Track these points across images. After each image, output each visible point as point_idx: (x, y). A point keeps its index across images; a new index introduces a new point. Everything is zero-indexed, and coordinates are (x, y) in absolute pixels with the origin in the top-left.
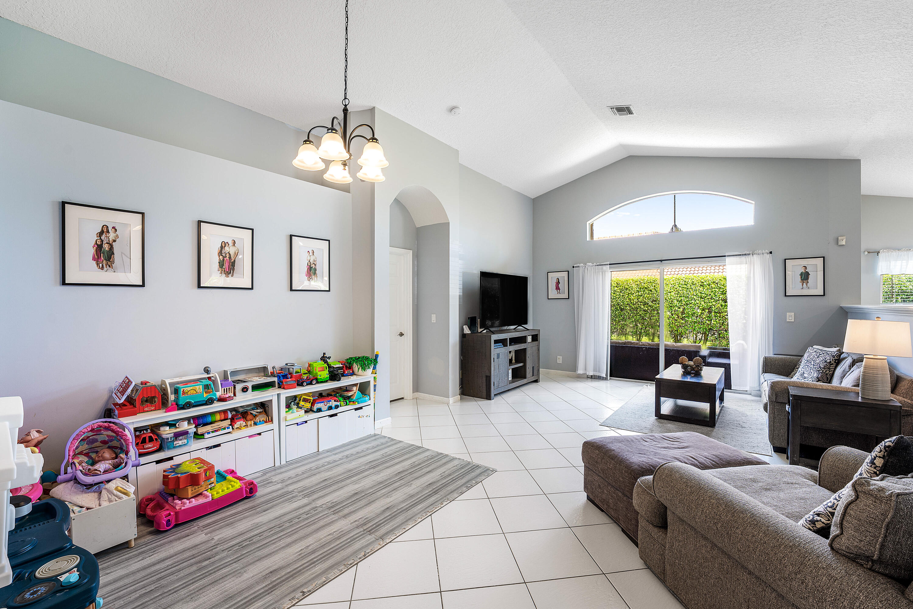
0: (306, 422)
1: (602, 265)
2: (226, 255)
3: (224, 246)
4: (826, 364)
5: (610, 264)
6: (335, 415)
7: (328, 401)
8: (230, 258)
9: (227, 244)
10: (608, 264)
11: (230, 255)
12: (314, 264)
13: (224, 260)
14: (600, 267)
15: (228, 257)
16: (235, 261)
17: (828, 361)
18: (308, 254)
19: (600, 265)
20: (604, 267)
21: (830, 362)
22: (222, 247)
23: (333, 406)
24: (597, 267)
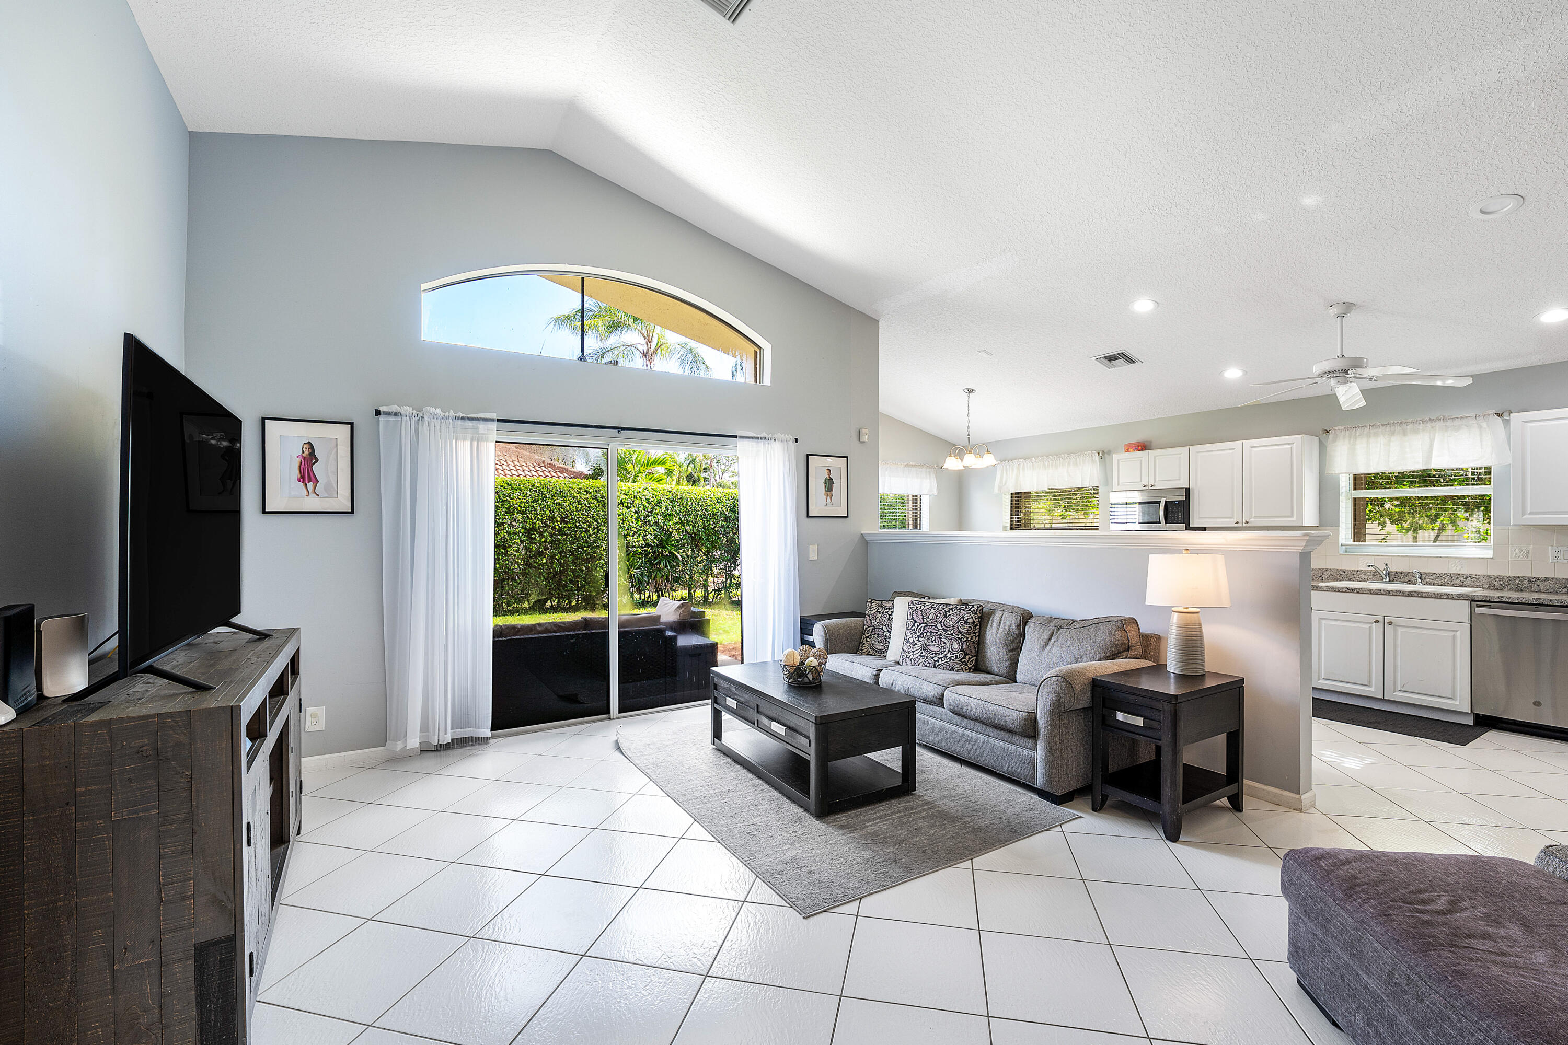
1: (478, 419)
4: (969, 627)
5: (499, 420)
10: (492, 420)
14: (469, 424)
17: (970, 621)
19: (469, 419)
20: (482, 426)
21: (974, 622)
24: (460, 422)
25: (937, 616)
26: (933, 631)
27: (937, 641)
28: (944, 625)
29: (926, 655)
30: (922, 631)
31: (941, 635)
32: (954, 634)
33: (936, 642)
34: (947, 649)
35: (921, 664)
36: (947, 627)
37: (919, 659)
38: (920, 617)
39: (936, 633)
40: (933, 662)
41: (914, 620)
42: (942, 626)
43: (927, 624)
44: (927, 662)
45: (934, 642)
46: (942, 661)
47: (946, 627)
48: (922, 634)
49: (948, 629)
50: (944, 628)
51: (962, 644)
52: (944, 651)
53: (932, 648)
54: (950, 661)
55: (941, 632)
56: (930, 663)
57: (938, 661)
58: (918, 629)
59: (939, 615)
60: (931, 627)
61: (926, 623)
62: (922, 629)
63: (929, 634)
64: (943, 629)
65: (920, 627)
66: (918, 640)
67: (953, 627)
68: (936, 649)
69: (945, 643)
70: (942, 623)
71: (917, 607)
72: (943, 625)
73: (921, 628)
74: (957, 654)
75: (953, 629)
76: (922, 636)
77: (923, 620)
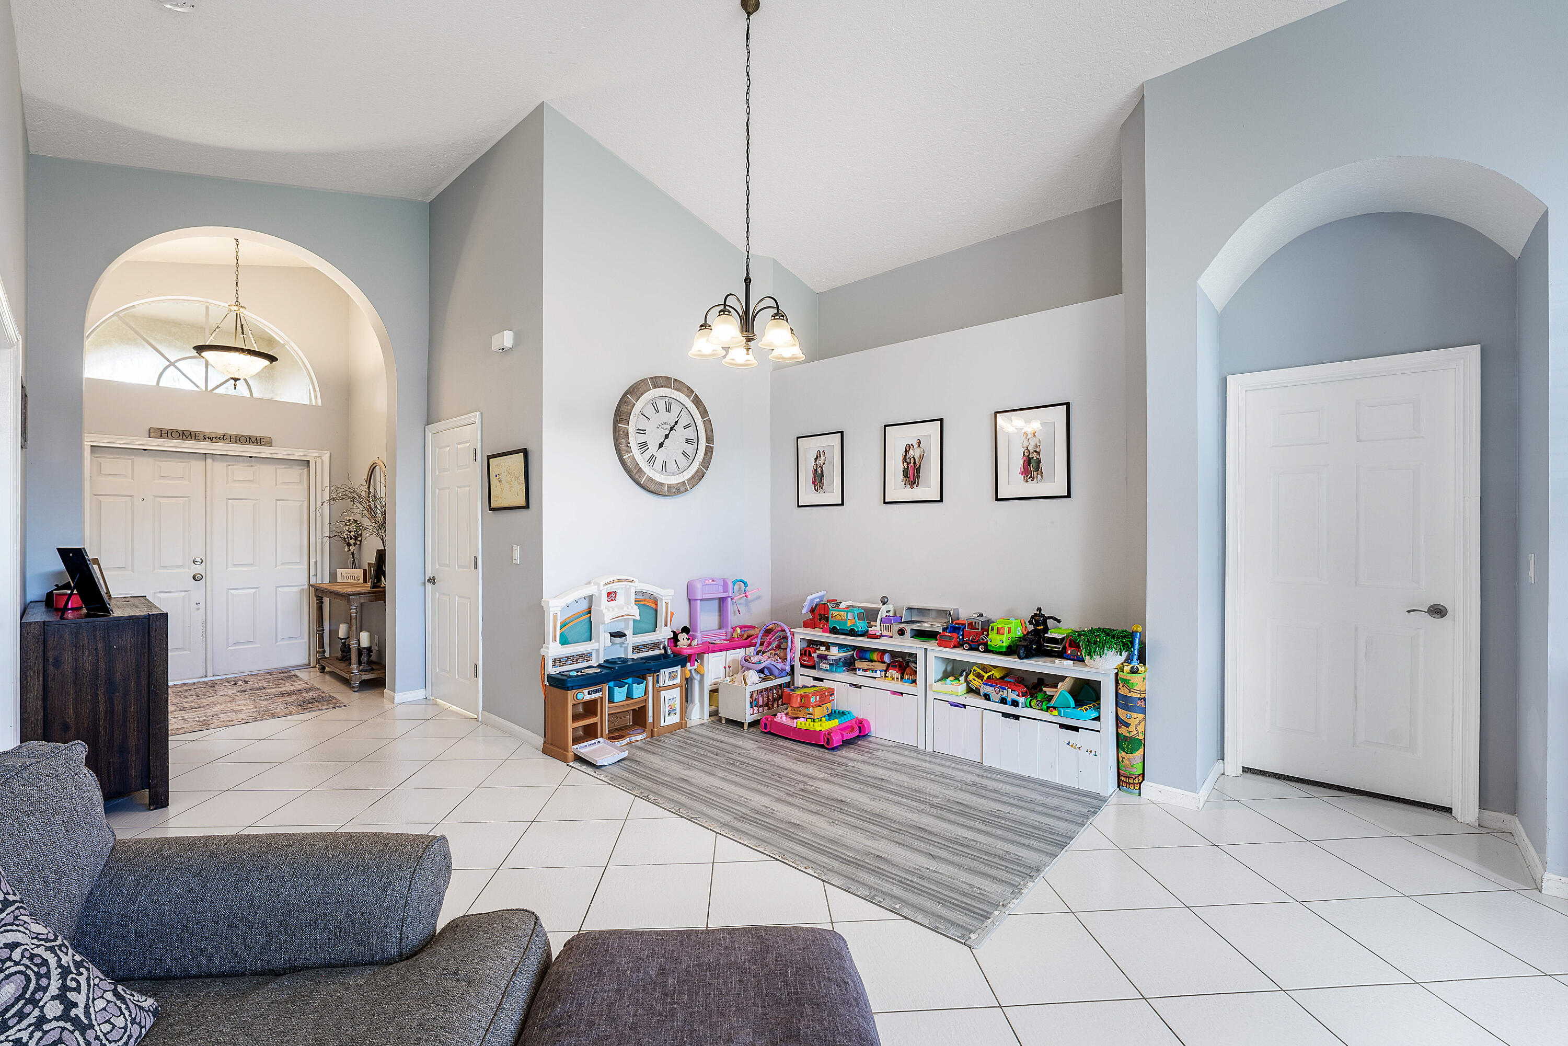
0: (964, 706)
2: (910, 460)
3: (908, 449)
6: (1017, 717)
7: (1002, 688)
8: (915, 463)
9: (912, 447)
11: (915, 459)
12: (1036, 451)
13: (908, 467)
15: (912, 462)
16: (920, 466)
18: (1024, 438)
22: (906, 452)
23: (1009, 699)
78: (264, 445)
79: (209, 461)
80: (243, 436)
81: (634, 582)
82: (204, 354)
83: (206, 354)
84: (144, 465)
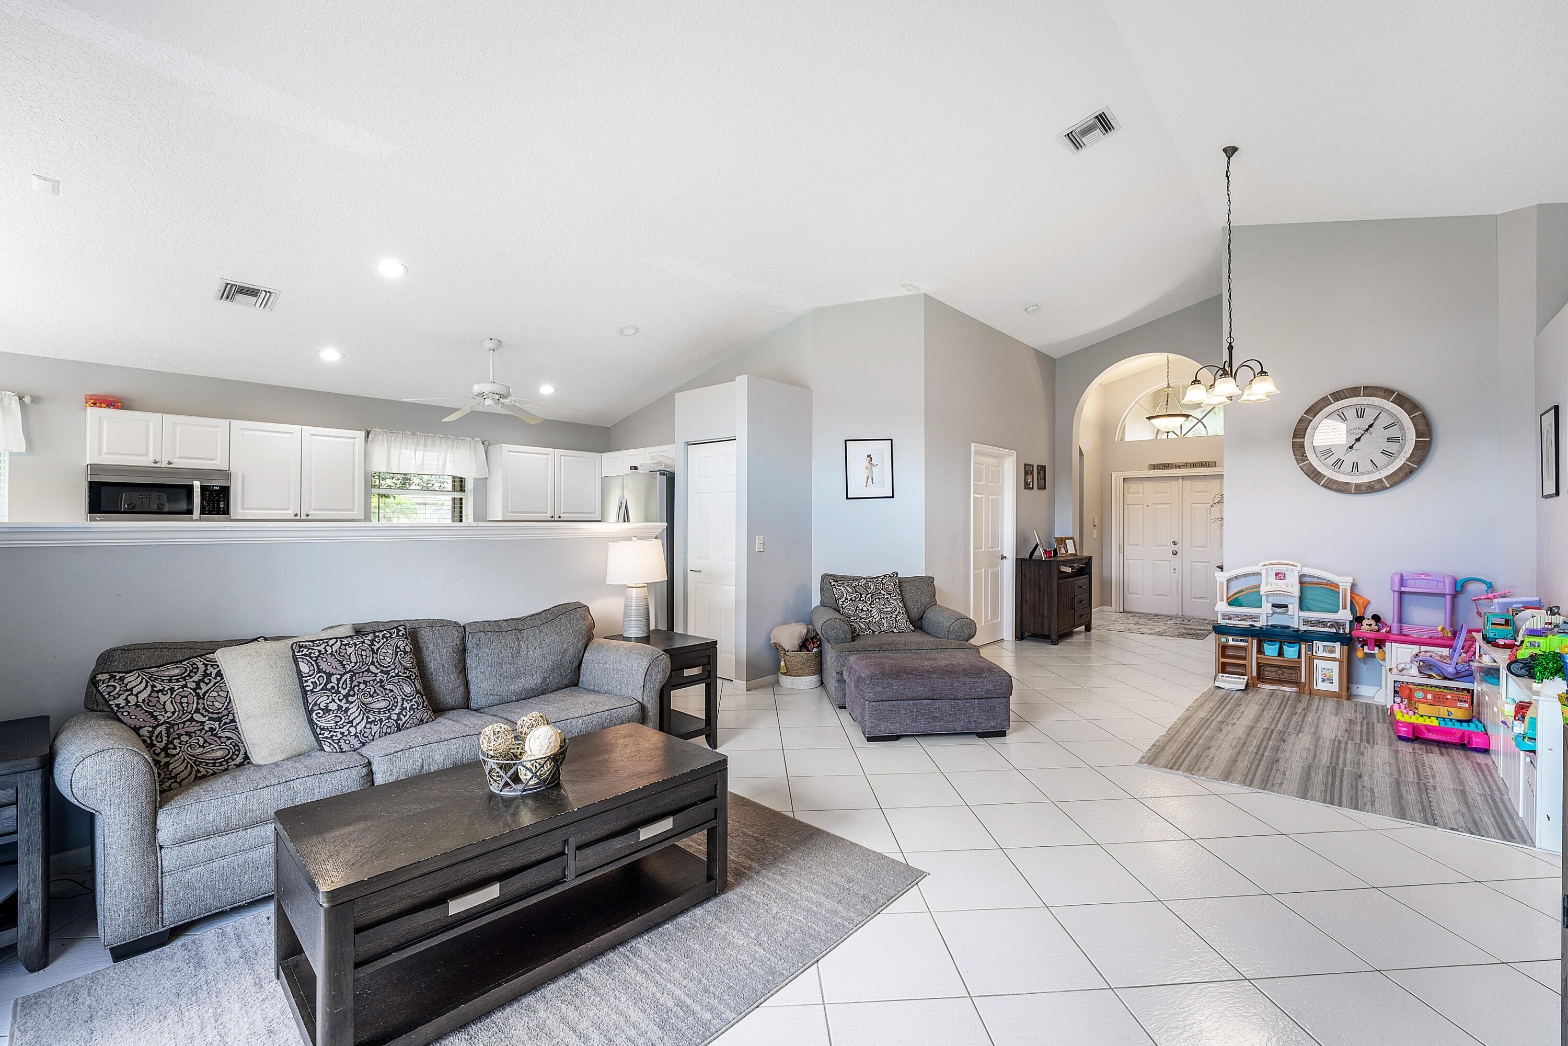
4: (411, 658)
17: (408, 649)
21: (411, 649)
25: (362, 655)
26: (367, 679)
27: (378, 692)
28: (381, 666)
29: (378, 718)
30: (349, 685)
31: (381, 681)
32: (400, 674)
33: (378, 695)
34: (399, 698)
35: (377, 734)
36: (387, 667)
37: (371, 728)
38: (335, 663)
39: (374, 681)
40: (394, 722)
41: (324, 672)
42: (378, 669)
43: (352, 671)
44: (385, 727)
45: (375, 695)
46: (405, 716)
47: (384, 667)
48: (352, 689)
49: (389, 669)
50: (382, 670)
51: (414, 683)
52: (397, 702)
53: (378, 705)
54: (414, 712)
55: (380, 677)
56: (390, 727)
57: (399, 719)
58: (340, 685)
59: (364, 653)
60: (361, 674)
61: (350, 671)
62: (348, 682)
63: (362, 686)
64: (382, 672)
65: (343, 680)
66: (347, 702)
67: (394, 663)
68: (383, 704)
69: (391, 691)
70: (376, 664)
71: (319, 651)
72: (379, 666)
73: (346, 680)
74: (414, 700)
75: (396, 666)
76: (352, 693)
77: (344, 668)
78: (1210, 467)
79: (1181, 480)
80: (1197, 462)
81: (1296, 566)
82: (1151, 421)
83: (1152, 421)
84: (1149, 485)
